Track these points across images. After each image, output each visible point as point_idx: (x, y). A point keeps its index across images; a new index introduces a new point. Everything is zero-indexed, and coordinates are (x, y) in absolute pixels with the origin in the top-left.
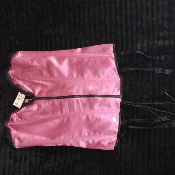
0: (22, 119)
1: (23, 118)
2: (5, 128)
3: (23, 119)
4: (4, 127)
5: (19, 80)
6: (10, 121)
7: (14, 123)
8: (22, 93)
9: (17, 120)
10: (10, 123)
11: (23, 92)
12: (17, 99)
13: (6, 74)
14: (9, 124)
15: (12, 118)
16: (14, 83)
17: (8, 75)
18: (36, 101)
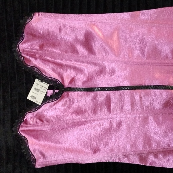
0: (42, 121)
1: (44, 120)
2: (16, 135)
3: (45, 122)
4: (14, 134)
5: (36, 59)
6: (22, 124)
7: (30, 127)
8: (42, 81)
9: (35, 123)
10: (22, 127)
11: (44, 79)
12: (32, 90)
13: (14, 49)
14: (21, 129)
15: (26, 120)
16: (28, 64)
17: (16, 51)
18: (65, 93)
